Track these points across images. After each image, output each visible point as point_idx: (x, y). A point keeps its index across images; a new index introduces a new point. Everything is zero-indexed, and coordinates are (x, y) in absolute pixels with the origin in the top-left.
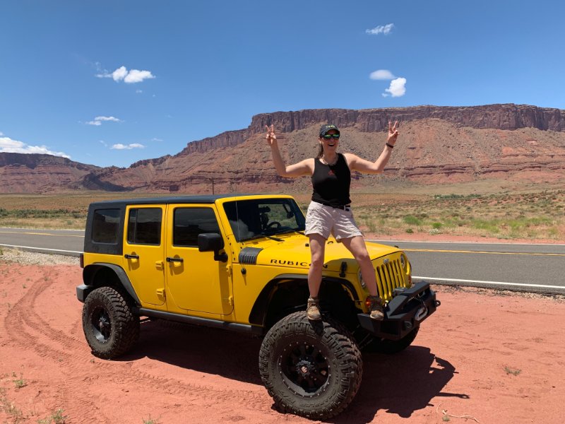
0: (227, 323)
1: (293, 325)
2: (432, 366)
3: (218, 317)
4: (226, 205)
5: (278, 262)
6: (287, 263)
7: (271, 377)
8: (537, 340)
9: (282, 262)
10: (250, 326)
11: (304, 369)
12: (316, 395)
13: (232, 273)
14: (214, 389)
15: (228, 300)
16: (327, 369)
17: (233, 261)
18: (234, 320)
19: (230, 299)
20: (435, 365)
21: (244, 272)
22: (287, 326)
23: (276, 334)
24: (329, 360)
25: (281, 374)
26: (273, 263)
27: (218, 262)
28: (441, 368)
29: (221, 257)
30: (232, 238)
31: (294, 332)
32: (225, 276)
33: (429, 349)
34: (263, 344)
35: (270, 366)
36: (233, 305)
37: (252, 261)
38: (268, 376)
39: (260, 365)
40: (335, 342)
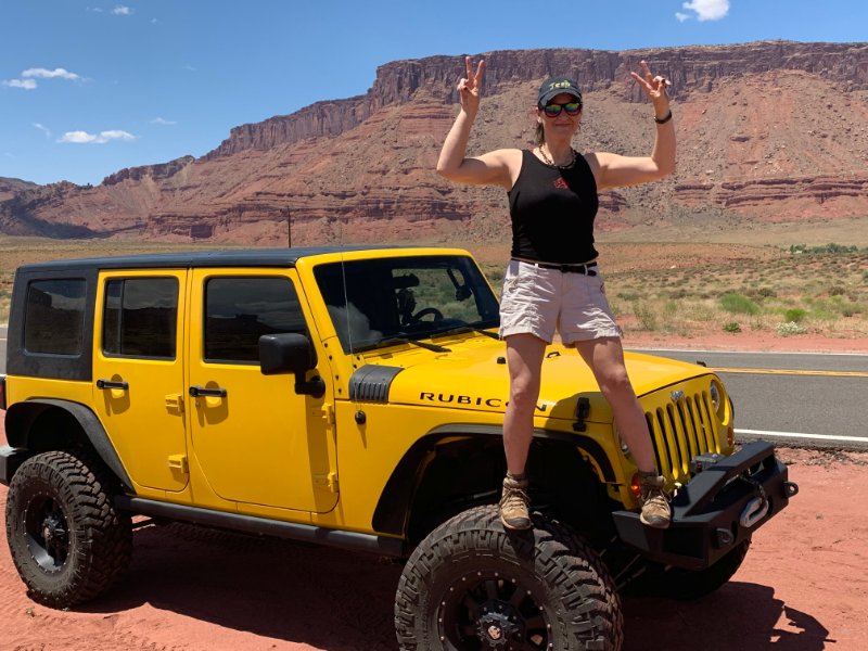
0: (324, 531)
1: (469, 534)
2: (776, 627)
3: (305, 516)
4: (321, 272)
5: (436, 398)
6: (456, 399)
9: (447, 398)
10: (375, 538)
11: (494, 632)
13: (334, 423)
15: (327, 481)
16: (544, 632)
17: (338, 396)
18: (339, 523)
19: (330, 477)
20: (783, 623)
21: (361, 420)
22: (455, 537)
23: (432, 555)
24: (549, 613)
25: (443, 642)
26: (426, 401)
27: (303, 397)
28: (797, 630)
29: (311, 387)
30: (335, 346)
31: (472, 550)
32: (319, 428)
33: (771, 591)
34: (403, 577)
35: (419, 623)
36: (338, 491)
37: (380, 395)
38: (415, 645)
39: (397, 621)
40: (562, 573)
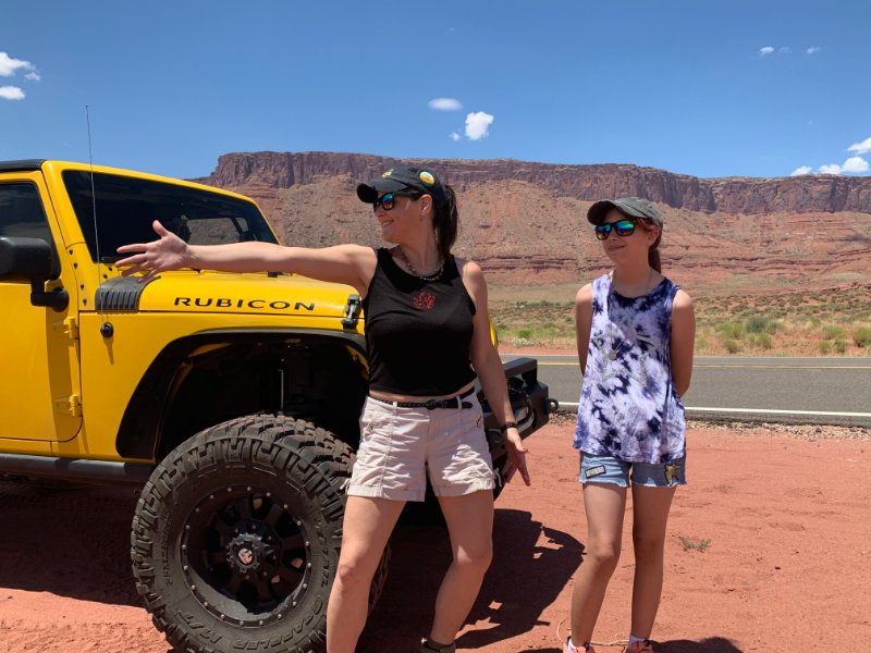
0: (65, 461)
1: (218, 444)
2: (537, 545)
3: (45, 447)
4: (71, 178)
5: (192, 302)
6: (215, 302)
7: (160, 581)
9: (204, 301)
10: (122, 464)
11: (245, 556)
12: (274, 618)
13: (78, 338)
14: (25, 625)
15: (69, 405)
16: (303, 553)
17: (82, 307)
18: (82, 451)
19: (71, 400)
21: (108, 332)
22: (202, 448)
23: (175, 471)
24: (308, 528)
25: (187, 572)
26: (181, 306)
27: (42, 310)
28: (556, 547)
29: (55, 301)
30: (82, 252)
31: (220, 461)
32: (61, 344)
33: (529, 515)
34: (141, 501)
35: (157, 552)
36: (82, 416)
37: (129, 304)
38: (153, 578)
39: (133, 552)
40: (323, 480)
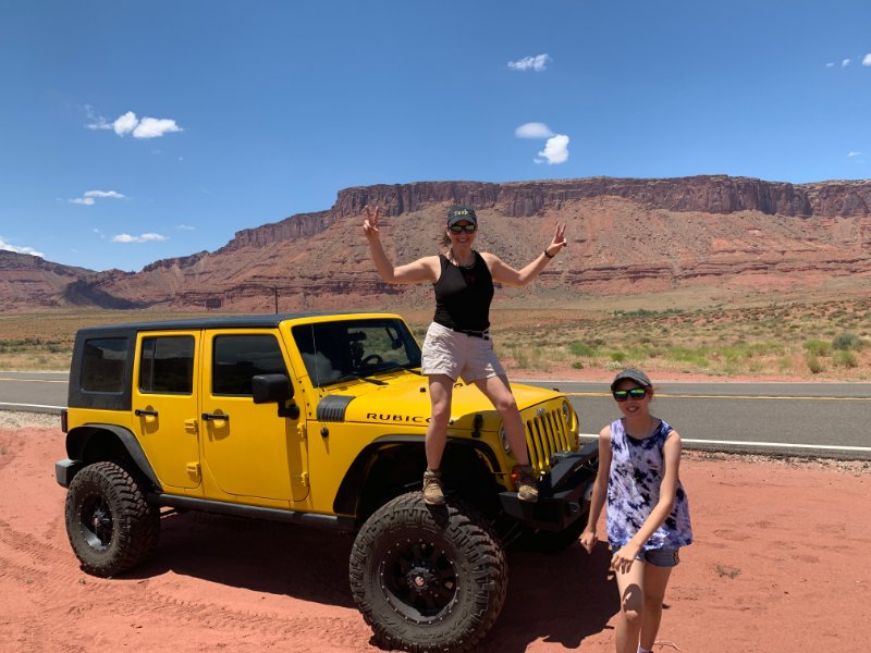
0: (299, 514)
1: (402, 513)
3: (286, 504)
4: (296, 331)
5: (378, 417)
6: (392, 418)
7: (368, 595)
8: (763, 525)
9: (385, 417)
10: (335, 518)
11: (419, 581)
12: (438, 620)
13: (306, 437)
14: (279, 617)
15: (301, 479)
16: (454, 580)
17: (308, 417)
18: (309, 508)
19: (303, 476)
21: (325, 434)
22: (392, 515)
23: (376, 529)
24: (457, 566)
25: (384, 590)
26: (371, 419)
27: (283, 419)
29: (290, 412)
30: (307, 382)
31: (403, 523)
32: (295, 440)
34: (355, 545)
35: (366, 577)
36: (309, 486)
37: (338, 416)
38: (364, 593)
39: (351, 576)
40: (465, 537)
